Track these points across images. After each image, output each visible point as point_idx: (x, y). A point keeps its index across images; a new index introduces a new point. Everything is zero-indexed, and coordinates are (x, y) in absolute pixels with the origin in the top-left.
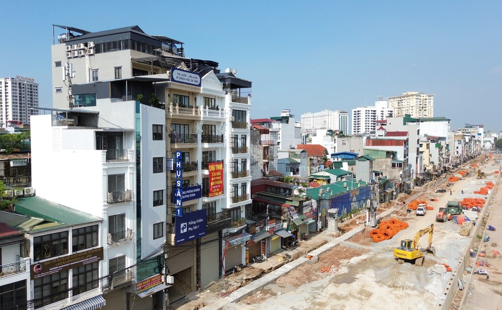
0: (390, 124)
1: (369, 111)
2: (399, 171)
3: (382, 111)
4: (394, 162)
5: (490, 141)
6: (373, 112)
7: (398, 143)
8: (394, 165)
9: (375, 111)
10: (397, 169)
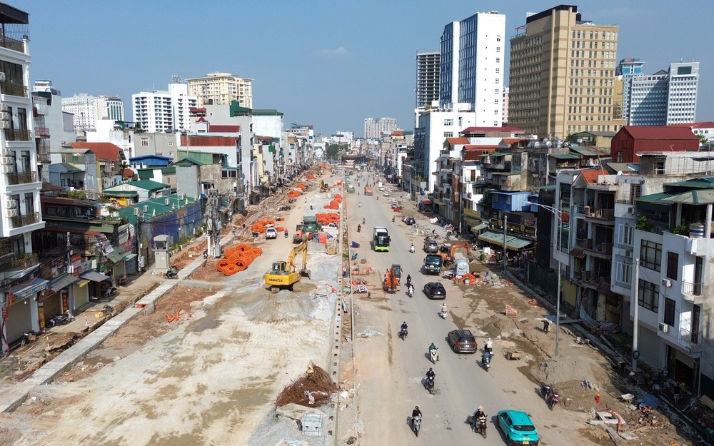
0: (211, 114)
1: (160, 98)
2: (232, 183)
3: (181, 100)
4: (225, 169)
5: (321, 148)
6: (166, 100)
7: (228, 142)
8: (224, 174)
9: (169, 99)
10: (229, 180)
